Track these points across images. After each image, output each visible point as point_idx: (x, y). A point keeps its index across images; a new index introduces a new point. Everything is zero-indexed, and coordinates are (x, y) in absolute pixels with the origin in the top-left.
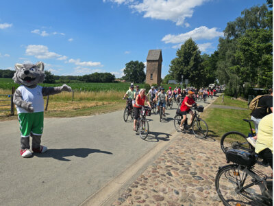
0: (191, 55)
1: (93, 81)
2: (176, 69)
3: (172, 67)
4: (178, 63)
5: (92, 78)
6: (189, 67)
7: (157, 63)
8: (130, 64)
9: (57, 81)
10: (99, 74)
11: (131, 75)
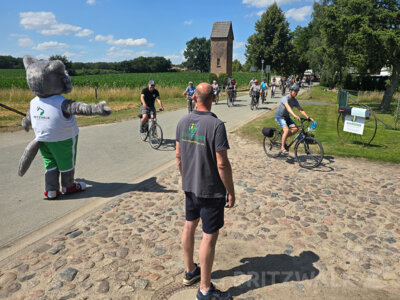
0: (275, 29)
1: (138, 71)
2: (255, 51)
3: (248, 48)
4: (258, 41)
5: (134, 66)
6: (272, 47)
7: (226, 42)
8: (193, 42)
9: (78, 72)
10: (145, 59)
11: (196, 60)
